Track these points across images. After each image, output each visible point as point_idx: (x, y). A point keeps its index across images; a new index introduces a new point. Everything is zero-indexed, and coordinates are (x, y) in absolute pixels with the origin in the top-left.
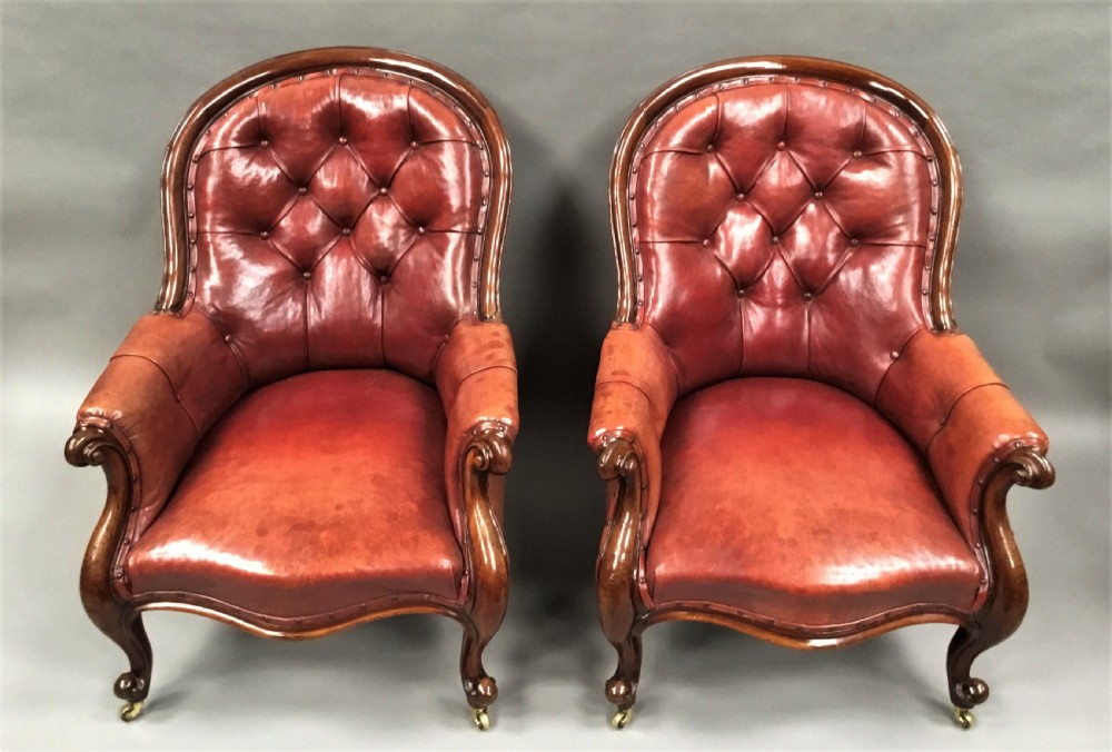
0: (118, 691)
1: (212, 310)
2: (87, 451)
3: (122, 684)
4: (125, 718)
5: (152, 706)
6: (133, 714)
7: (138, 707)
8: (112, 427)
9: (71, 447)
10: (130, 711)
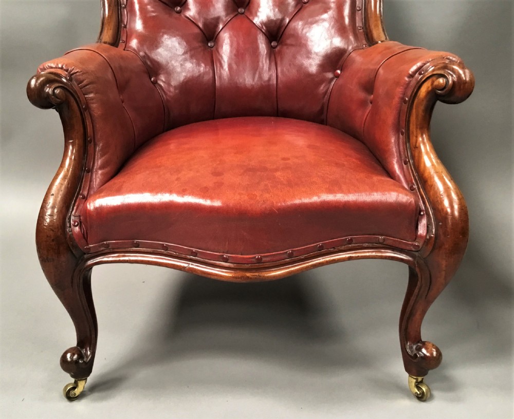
0: (64, 363)
1: (142, 54)
2: (48, 90)
3: (69, 355)
4: (70, 396)
5: (94, 389)
6: (78, 391)
7: (82, 386)
8: (71, 80)
9: (33, 82)
10: (74, 388)
